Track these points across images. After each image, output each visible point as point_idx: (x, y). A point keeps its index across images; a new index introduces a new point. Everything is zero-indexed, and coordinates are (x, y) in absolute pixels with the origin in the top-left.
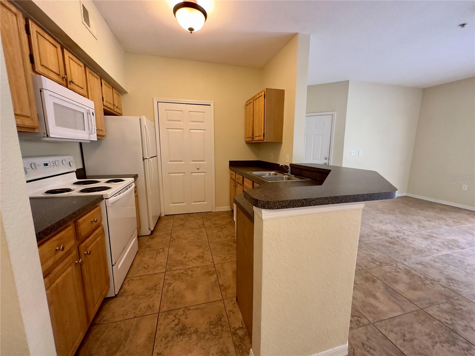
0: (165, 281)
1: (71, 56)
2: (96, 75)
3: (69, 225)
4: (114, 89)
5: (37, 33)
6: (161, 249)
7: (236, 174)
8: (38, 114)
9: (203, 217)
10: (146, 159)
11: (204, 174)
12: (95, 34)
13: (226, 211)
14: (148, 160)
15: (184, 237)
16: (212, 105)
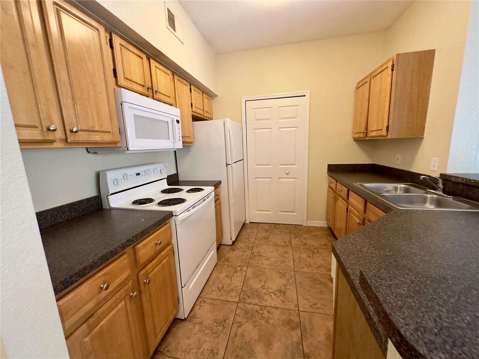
0: (235, 316)
1: (158, 65)
2: (184, 82)
3: (125, 253)
4: (204, 94)
5: (121, 46)
6: (240, 266)
7: (337, 183)
8: (119, 128)
9: (291, 231)
10: (229, 164)
11: (294, 180)
12: (181, 38)
13: (321, 227)
14: (231, 166)
15: (266, 256)
16: (308, 95)
